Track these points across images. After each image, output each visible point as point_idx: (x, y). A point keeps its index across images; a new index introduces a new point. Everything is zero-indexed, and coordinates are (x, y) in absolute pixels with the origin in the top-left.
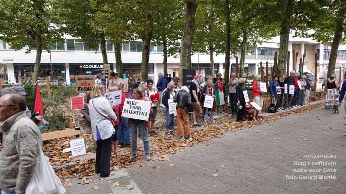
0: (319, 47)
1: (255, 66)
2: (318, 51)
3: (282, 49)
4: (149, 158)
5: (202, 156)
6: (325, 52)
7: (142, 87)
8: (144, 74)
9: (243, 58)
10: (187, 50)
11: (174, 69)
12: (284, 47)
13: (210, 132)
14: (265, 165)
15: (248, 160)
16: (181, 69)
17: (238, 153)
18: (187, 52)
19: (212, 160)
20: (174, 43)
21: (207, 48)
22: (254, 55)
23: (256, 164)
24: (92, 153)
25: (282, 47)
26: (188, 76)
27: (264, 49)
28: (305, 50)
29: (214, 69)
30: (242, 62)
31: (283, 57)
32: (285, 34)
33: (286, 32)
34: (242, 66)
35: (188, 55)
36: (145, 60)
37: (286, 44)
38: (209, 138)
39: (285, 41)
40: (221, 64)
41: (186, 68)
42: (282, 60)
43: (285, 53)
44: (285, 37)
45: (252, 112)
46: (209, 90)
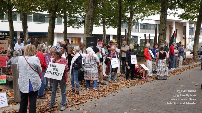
0: (186, 25)
1: (138, 38)
2: (185, 27)
3: (162, 24)
4: (63, 108)
5: (109, 106)
6: (190, 29)
7: (50, 50)
8: (50, 41)
9: (130, 31)
10: (91, 21)
11: (72, 38)
12: (163, 23)
13: (110, 87)
14: (158, 110)
15: (145, 107)
16: (85, 37)
17: (136, 103)
18: (90, 23)
19: (117, 108)
20: (74, 16)
21: (100, 22)
22: (137, 29)
23: (151, 110)
24: (14, 105)
25: (162, 22)
26: (90, 42)
27: (145, 24)
28: (176, 26)
29: (107, 39)
30: (129, 34)
31: (163, 30)
32: (164, 12)
33: (165, 11)
34: (129, 37)
35: (91, 25)
36: (51, 28)
37: (165, 20)
38: (110, 92)
39: (164, 18)
40: (111, 35)
41: (89, 36)
42: (162, 33)
43: (164, 28)
44: (164, 15)
45: (141, 73)
46: (113, 54)
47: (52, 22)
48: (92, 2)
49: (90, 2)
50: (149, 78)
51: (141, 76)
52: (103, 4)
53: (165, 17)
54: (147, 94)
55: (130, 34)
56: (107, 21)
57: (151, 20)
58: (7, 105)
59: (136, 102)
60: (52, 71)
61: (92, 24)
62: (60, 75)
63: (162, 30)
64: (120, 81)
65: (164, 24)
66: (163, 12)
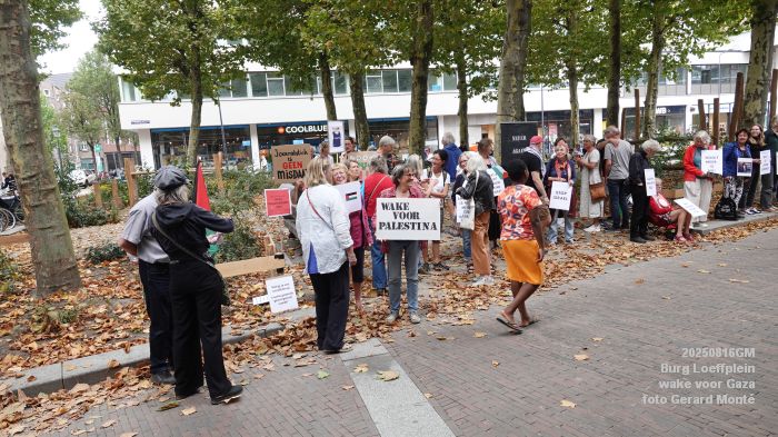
1: (684, 111)
3: (757, 63)
8: (417, 141)
9: (653, 94)
10: (514, 78)
11: (485, 127)
12: (760, 59)
13: (570, 265)
15: (661, 327)
17: (637, 313)
18: (514, 84)
19: (572, 326)
20: (482, 66)
21: (561, 74)
22: (681, 83)
25: (756, 58)
26: (516, 139)
27: (709, 68)
29: (581, 122)
30: (651, 103)
31: (758, 82)
32: (765, 25)
33: (767, 18)
34: (651, 112)
35: (515, 90)
36: (417, 108)
37: (767, 49)
38: (565, 279)
39: (766, 43)
40: (598, 109)
41: (511, 121)
42: (756, 92)
43: (763, 75)
44: (766, 32)
45: (673, 219)
46: (562, 169)
47: (417, 89)
48: (515, 22)
49: (511, 24)
50: (699, 237)
51: (673, 231)
52: (568, 21)
53: (768, 38)
54: (678, 288)
55: (654, 102)
56: (582, 71)
57: (731, 51)
58: (296, 306)
59: (639, 310)
60: (399, 220)
61: (521, 84)
62: (430, 227)
63: (754, 82)
64: (605, 245)
65: (764, 61)
66: (760, 23)
